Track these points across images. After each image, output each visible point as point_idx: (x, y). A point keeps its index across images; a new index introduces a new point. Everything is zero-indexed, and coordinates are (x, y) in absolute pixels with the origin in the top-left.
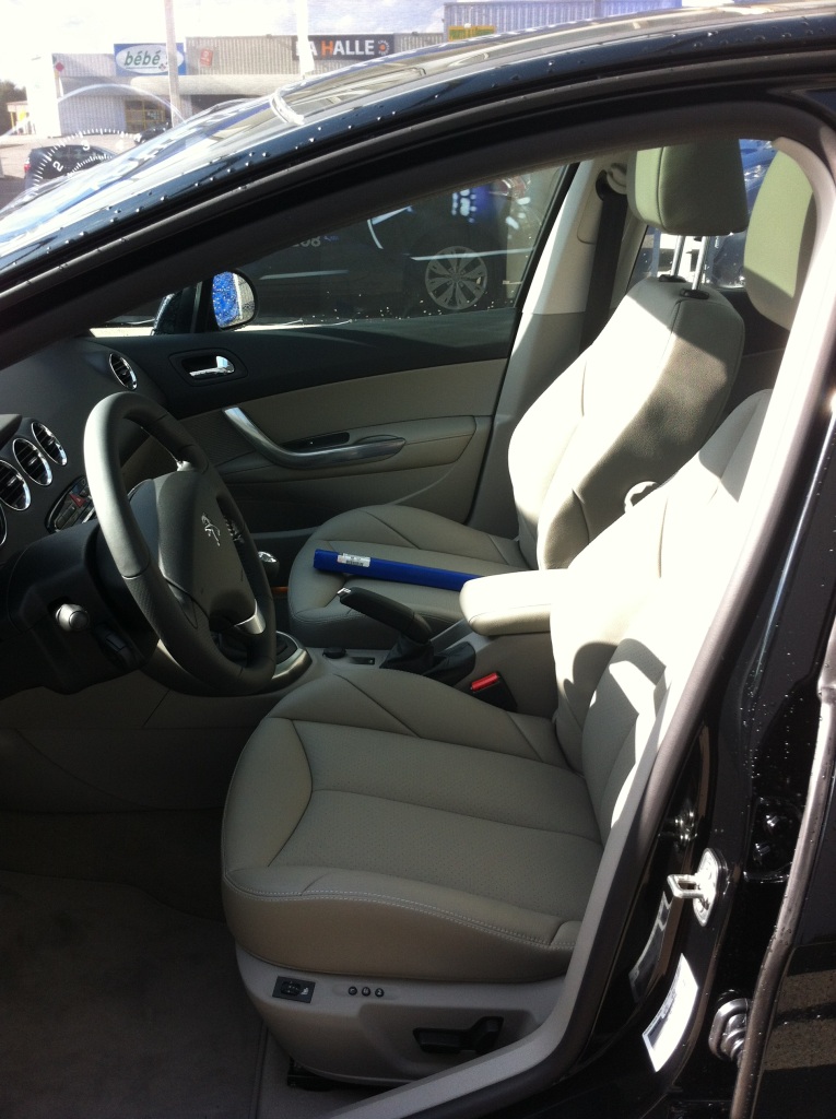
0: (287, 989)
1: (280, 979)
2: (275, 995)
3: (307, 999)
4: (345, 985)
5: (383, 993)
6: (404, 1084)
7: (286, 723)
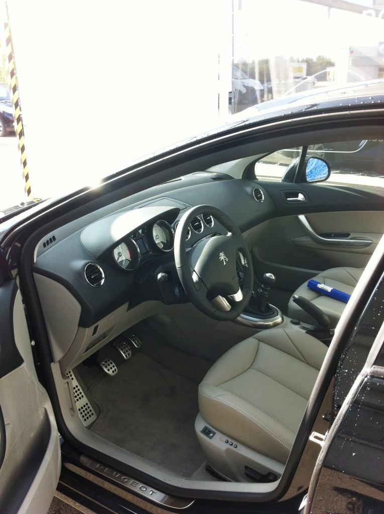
0: (206, 432)
1: (206, 427)
2: (201, 432)
3: (211, 438)
4: (225, 438)
5: (237, 447)
6: (231, 481)
7: (257, 341)
